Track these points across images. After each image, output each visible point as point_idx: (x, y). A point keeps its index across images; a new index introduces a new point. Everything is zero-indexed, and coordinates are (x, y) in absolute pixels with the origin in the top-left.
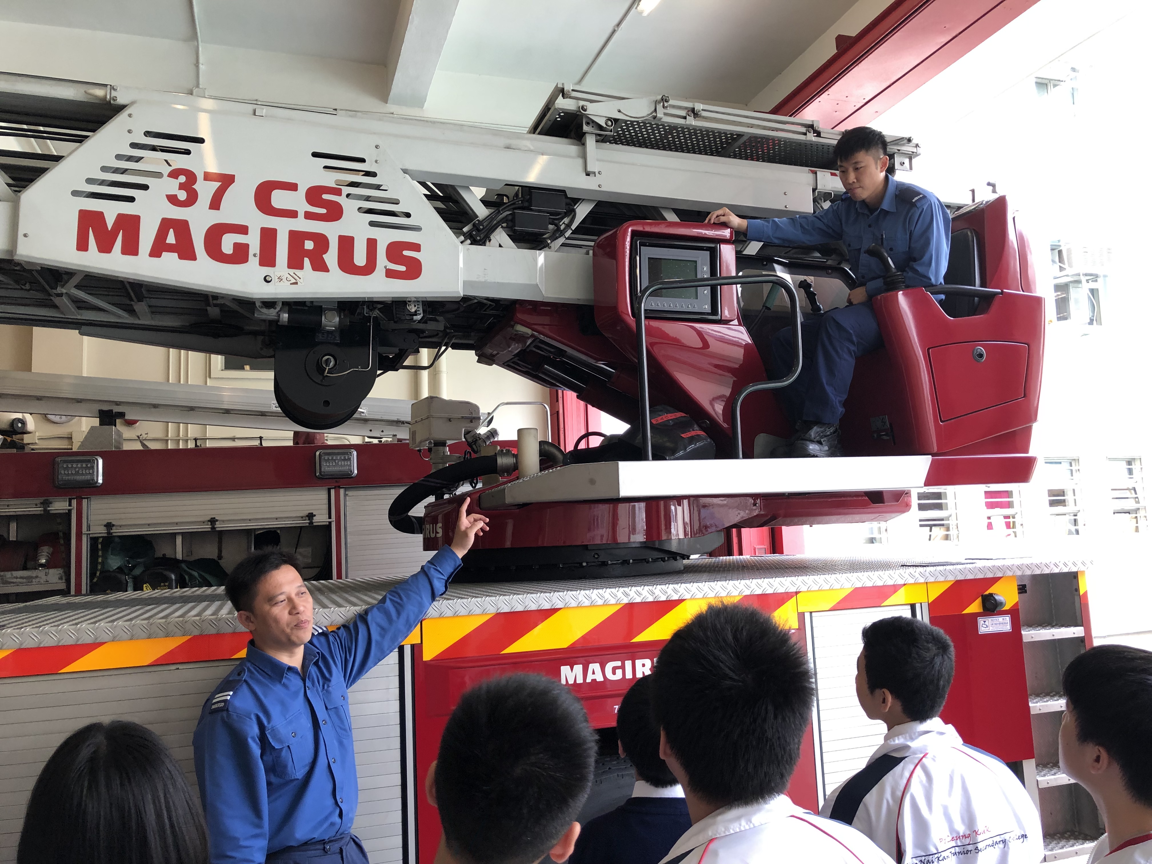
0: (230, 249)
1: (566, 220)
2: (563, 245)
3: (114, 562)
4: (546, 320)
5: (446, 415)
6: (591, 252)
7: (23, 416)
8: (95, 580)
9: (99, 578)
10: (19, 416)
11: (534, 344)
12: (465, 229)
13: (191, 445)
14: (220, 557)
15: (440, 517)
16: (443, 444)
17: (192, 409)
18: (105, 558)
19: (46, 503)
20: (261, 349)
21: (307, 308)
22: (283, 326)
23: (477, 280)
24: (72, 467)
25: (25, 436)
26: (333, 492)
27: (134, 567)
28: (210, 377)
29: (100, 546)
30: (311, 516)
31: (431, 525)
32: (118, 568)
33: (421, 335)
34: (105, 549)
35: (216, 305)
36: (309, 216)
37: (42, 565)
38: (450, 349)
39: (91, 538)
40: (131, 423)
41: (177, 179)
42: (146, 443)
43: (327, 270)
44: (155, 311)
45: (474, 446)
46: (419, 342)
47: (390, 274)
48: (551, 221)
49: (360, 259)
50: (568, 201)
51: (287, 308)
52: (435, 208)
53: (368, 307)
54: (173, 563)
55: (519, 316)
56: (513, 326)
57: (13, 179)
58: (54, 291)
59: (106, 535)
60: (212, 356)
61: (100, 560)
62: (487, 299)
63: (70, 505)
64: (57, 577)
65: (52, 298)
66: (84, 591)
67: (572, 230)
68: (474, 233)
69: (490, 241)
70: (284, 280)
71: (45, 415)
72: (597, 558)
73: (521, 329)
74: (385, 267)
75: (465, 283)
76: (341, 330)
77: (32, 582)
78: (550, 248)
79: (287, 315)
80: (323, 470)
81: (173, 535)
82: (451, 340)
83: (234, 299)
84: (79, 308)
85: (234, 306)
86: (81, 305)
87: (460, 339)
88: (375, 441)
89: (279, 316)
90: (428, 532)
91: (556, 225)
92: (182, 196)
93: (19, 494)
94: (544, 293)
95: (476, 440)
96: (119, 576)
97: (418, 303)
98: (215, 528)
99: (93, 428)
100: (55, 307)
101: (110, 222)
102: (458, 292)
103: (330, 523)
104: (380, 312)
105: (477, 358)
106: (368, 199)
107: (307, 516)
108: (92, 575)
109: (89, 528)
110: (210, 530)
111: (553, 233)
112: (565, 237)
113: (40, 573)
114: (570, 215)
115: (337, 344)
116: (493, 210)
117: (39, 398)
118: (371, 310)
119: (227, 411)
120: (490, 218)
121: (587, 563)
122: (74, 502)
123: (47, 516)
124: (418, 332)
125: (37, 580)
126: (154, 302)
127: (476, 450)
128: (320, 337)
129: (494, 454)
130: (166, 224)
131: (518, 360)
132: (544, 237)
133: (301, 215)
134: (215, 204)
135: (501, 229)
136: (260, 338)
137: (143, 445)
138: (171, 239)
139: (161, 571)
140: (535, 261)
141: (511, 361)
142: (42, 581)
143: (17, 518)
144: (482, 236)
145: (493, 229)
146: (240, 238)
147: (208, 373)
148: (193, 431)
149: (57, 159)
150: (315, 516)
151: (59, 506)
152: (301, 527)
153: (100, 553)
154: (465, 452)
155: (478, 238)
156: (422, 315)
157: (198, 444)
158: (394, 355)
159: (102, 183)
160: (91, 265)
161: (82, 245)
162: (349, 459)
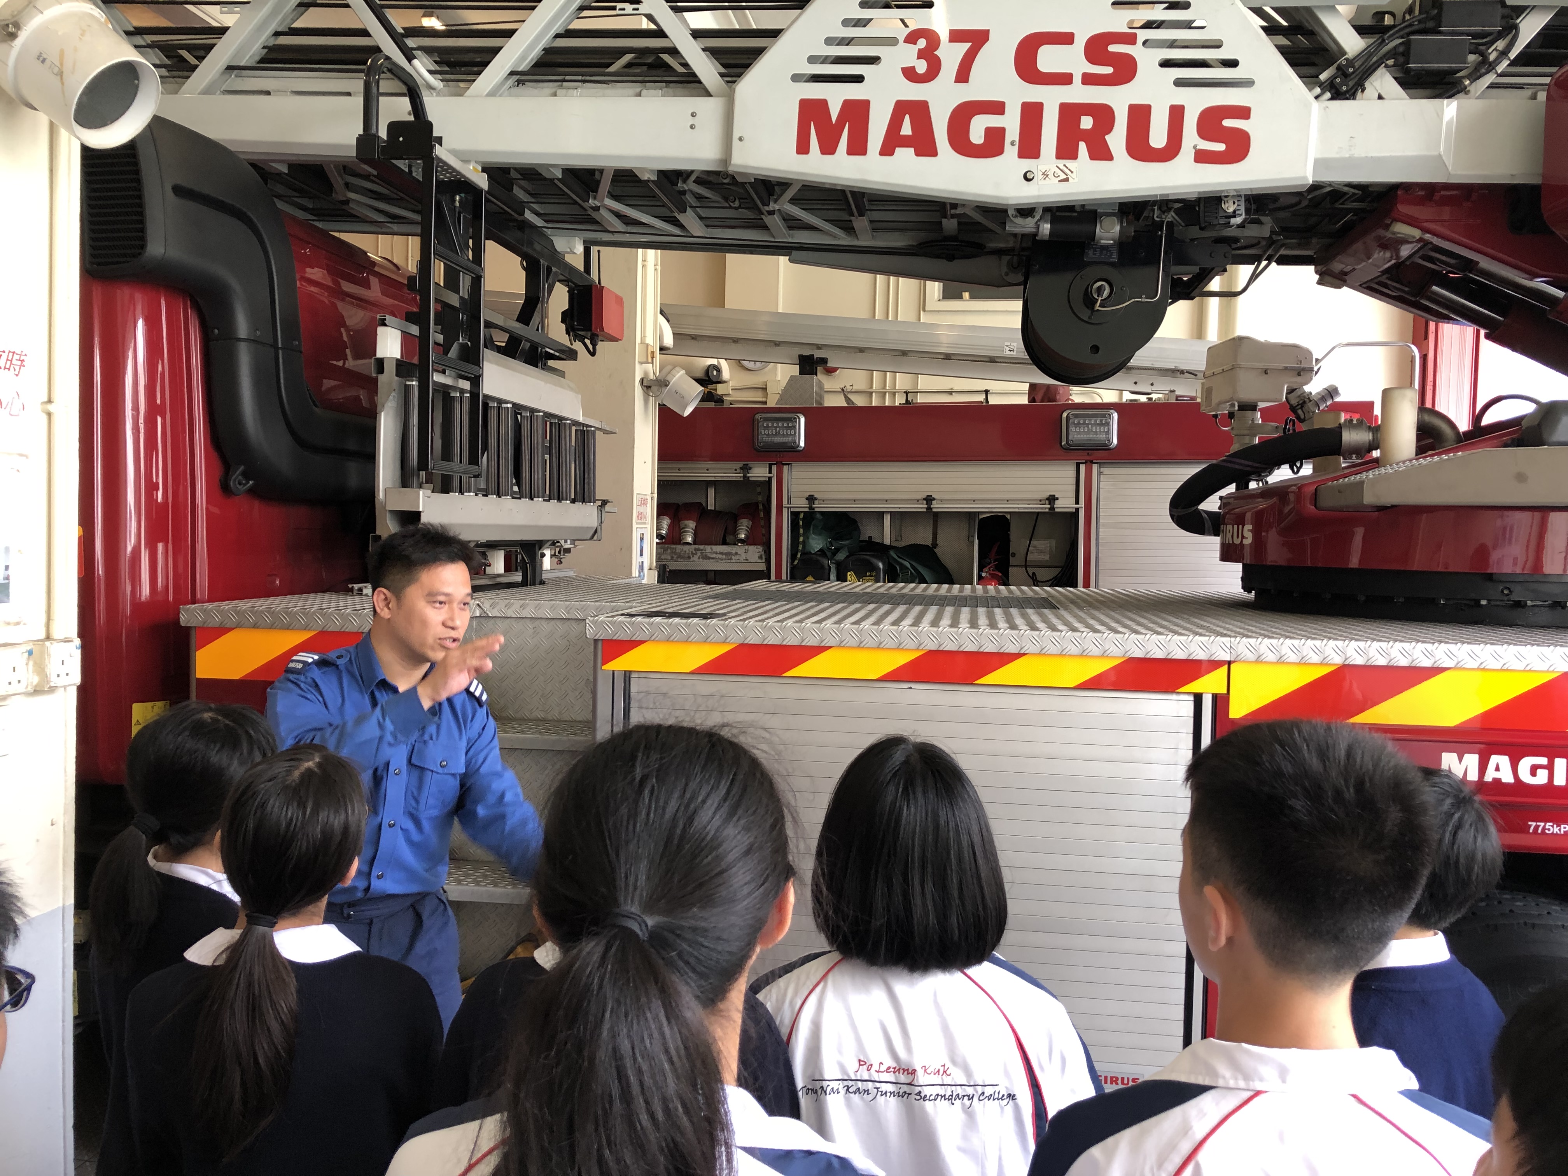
0: (980, 137)
1: (1500, 45)
2: (1492, 86)
3: (816, 543)
4: (1446, 213)
5: (1262, 365)
6: (1542, 96)
7: (718, 362)
8: (796, 562)
9: (799, 560)
10: (714, 361)
11: (1421, 253)
12: (1323, 77)
13: (899, 400)
14: (935, 545)
15: (1248, 516)
16: (1253, 407)
17: (904, 353)
18: (806, 537)
19: (746, 469)
20: (1007, 274)
21: (1075, 214)
22: (1043, 242)
23: (1338, 156)
24: (773, 426)
25: (719, 385)
26: (1082, 468)
27: (837, 550)
28: (924, 310)
29: (801, 523)
30: (1052, 499)
31: (1236, 527)
32: (821, 550)
33: (1234, 246)
34: (806, 527)
35: (953, 216)
36: (1089, 79)
37: (742, 541)
38: (1274, 264)
39: (792, 512)
40: (830, 371)
41: (915, 44)
42: (852, 397)
43: (1108, 156)
44: (877, 227)
45: (1300, 412)
46: (1233, 255)
47: (1202, 157)
48: (1473, 47)
49: (1158, 138)
50: (1506, 11)
51: (1049, 215)
52: (1278, 47)
53: (1160, 208)
54: (880, 550)
55: (1403, 208)
56: (1387, 227)
57: (725, 66)
58: (767, 208)
59: (807, 510)
60: (928, 283)
61: (801, 539)
62: (1350, 185)
63: (770, 472)
64: (757, 555)
65: (763, 217)
66: (784, 577)
67: (1509, 59)
68: (1338, 80)
69: (1363, 91)
70: (1051, 176)
71: (739, 360)
72: (1507, 595)
73: (1402, 229)
74: (1195, 147)
75: (1317, 162)
76: (1122, 244)
77: (731, 559)
78: (1467, 93)
79: (1049, 226)
80: (1070, 438)
81: (881, 514)
82: (1277, 251)
83: (977, 206)
84: (790, 228)
85: (978, 217)
86: (793, 223)
87: (1292, 249)
88: (1143, 399)
89: (1038, 228)
90: (1229, 536)
91: (1482, 54)
92: (921, 67)
93: (718, 457)
94: (1450, 169)
95: (1304, 402)
96: (820, 558)
97: (1239, 198)
98: (931, 509)
99: (792, 378)
100: (765, 227)
101: (834, 112)
102: (1305, 178)
103: (1077, 510)
104: (1176, 214)
105: (1318, 277)
106: (1172, 44)
107: (1047, 499)
108: (793, 557)
109: (789, 499)
110: (925, 510)
111: (1476, 69)
112: (1497, 73)
113: (740, 549)
114: (1507, 35)
115: (1112, 264)
116: (1372, 41)
117: (736, 341)
118: (1164, 212)
119: (948, 357)
120: (1366, 54)
121: (1489, 601)
122: (774, 468)
123: (746, 483)
124: (1231, 241)
125: (737, 557)
126: (876, 216)
127: (1302, 417)
128: (1090, 256)
129: (1337, 425)
130: (902, 108)
131: (1388, 278)
132: (1458, 75)
133: (1077, 79)
134: (963, 76)
135: (1384, 69)
136: (1006, 259)
137: (848, 400)
138: (906, 129)
139: (868, 557)
140: (1440, 116)
141: (1376, 281)
142: (742, 560)
143: (714, 484)
144: (1351, 84)
145: (1369, 72)
146: (993, 121)
147: (922, 305)
148: (902, 382)
149: (775, 34)
150: (1057, 499)
151: (759, 472)
152: (1038, 513)
153: (801, 531)
154: (1287, 420)
155: (1344, 88)
156: (1244, 216)
157: (910, 399)
158: (1191, 276)
159: (825, 60)
160: (811, 172)
161: (803, 148)
162: (1108, 424)
